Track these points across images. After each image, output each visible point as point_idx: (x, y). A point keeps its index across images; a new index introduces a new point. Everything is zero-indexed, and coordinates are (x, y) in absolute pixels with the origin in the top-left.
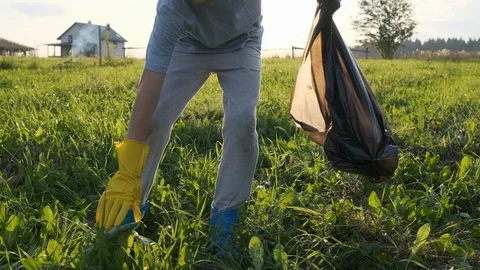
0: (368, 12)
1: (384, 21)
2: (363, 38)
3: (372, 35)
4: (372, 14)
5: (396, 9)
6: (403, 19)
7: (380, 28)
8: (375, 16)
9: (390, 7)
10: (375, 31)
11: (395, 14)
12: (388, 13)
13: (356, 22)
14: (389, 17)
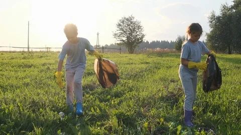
0: (122, 29)
1: (129, 34)
2: (119, 42)
3: (123, 41)
4: (123, 30)
5: (135, 28)
6: (138, 33)
7: (127, 37)
8: (125, 31)
9: (132, 27)
10: (124, 39)
11: (134, 31)
12: (131, 30)
13: (116, 34)
14: (132, 32)
